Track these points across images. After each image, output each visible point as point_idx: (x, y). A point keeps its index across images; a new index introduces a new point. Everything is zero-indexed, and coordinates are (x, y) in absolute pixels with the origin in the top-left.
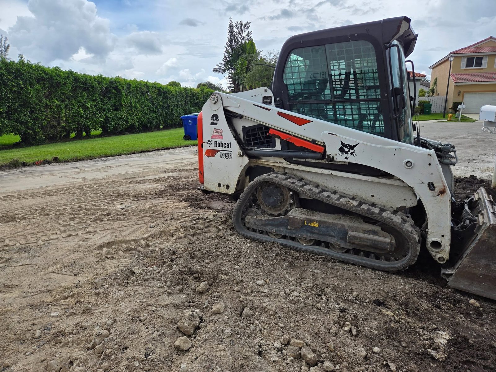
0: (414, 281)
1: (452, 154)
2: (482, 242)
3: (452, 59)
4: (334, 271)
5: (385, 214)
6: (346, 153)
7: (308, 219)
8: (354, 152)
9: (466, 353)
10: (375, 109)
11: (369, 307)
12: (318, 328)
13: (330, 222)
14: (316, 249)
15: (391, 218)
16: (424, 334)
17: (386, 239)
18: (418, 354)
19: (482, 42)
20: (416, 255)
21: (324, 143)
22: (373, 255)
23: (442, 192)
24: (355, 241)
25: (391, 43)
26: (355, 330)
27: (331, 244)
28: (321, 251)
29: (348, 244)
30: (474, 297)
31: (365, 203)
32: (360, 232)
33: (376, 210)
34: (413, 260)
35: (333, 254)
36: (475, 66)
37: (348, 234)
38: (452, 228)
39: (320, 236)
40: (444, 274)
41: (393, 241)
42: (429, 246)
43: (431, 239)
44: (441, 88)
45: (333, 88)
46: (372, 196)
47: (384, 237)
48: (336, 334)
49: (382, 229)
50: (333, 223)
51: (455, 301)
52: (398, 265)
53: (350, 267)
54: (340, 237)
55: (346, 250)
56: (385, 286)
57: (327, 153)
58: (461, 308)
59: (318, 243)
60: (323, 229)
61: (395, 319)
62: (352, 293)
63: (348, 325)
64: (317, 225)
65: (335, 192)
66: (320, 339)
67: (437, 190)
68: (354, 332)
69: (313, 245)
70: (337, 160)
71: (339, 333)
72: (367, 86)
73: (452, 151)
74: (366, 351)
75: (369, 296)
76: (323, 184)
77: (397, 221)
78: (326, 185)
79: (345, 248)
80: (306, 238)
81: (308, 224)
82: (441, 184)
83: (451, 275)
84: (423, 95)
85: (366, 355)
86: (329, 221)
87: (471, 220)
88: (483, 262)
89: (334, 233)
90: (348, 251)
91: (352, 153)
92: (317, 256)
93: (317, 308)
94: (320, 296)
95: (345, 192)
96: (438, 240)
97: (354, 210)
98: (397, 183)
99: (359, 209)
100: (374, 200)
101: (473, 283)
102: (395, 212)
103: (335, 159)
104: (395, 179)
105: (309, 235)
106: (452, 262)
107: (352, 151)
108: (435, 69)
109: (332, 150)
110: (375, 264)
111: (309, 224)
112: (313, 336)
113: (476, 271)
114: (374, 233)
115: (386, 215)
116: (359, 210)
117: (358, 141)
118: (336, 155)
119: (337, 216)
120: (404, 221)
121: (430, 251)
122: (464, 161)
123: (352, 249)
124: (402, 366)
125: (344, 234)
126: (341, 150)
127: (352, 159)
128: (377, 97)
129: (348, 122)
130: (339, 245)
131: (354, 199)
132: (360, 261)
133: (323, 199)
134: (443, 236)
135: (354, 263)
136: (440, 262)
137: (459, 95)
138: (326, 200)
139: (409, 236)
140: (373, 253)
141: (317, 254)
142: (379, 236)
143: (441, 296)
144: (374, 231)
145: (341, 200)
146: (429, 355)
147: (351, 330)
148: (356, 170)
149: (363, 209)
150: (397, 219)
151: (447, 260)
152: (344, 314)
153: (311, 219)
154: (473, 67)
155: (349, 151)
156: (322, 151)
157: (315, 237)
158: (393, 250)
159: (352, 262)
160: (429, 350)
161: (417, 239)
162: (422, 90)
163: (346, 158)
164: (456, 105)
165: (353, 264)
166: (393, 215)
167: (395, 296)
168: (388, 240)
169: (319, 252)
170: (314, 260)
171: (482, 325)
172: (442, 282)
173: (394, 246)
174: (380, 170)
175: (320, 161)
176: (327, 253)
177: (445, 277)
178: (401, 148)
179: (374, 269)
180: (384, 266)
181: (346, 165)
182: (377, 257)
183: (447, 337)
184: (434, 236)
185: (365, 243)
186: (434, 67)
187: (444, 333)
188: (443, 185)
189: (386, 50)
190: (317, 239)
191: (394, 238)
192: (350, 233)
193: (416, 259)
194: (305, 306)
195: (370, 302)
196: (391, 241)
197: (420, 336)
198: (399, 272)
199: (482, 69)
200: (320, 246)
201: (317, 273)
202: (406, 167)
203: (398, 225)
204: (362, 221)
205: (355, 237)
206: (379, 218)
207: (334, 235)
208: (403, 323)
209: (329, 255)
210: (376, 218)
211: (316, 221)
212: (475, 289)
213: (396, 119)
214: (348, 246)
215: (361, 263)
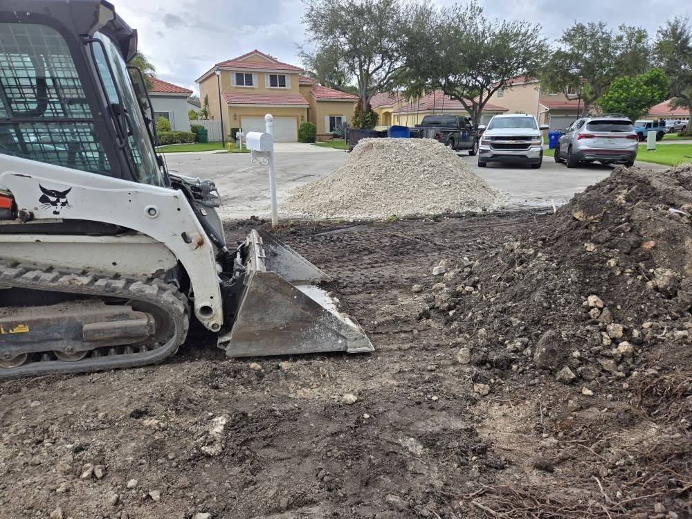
0: (187, 365)
1: (213, 193)
2: (252, 294)
3: (218, 73)
4: (67, 394)
5: (133, 287)
6: (54, 204)
7: (8, 323)
8: (66, 202)
9: (244, 432)
10: (88, 134)
11: (123, 426)
12: (34, 497)
13: (49, 319)
14: (33, 367)
15: (143, 290)
16: (198, 430)
17: (141, 321)
18: (190, 460)
19: (248, 55)
20: (185, 331)
21: (9, 191)
22: (129, 348)
23: (201, 243)
24: (97, 336)
25: (93, 36)
26: (100, 471)
27: (58, 352)
28: (41, 368)
29: (87, 344)
30: (257, 359)
31: (103, 277)
32: (102, 321)
33: (120, 284)
34: (182, 339)
35: (64, 367)
36: (246, 85)
37: (83, 329)
38: (221, 285)
39: (35, 345)
40: (221, 344)
41: (152, 321)
42: (198, 314)
43: (199, 305)
44: (214, 109)
45: (7, 98)
46: (114, 264)
47: (138, 318)
48: (67, 491)
49: (134, 309)
50: (55, 320)
51: (235, 372)
52: (164, 351)
53: (96, 377)
54: (71, 336)
55: (85, 354)
56: (149, 386)
57: (20, 208)
58: (243, 377)
59: (36, 357)
60: (38, 332)
61: (160, 427)
62: (97, 416)
63: (88, 468)
64: (26, 329)
65: (50, 269)
66: (39, 513)
67: (195, 242)
68: (99, 473)
69: (26, 363)
70: (41, 217)
71: (73, 488)
72: (66, 99)
73: (213, 190)
74: (116, 493)
75: (124, 409)
76: (27, 259)
77: (151, 292)
78: (32, 260)
79: (84, 352)
80: (10, 355)
81: (8, 331)
82: (197, 234)
83: (228, 342)
84: (196, 118)
85: (118, 499)
86: (47, 317)
87: (241, 271)
88: (256, 317)
89: (60, 333)
90: (90, 355)
91: (63, 204)
92: (36, 379)
93: (33, 465)
94: (40, 442)
95: (69, 265)
96: (208, 304)
97: (85, 291)
98: (144, 240)
99: (93, 288)
100: (117, 269)
101: (251, 344)
102: (149, 281)
103: (36, 216)
104: (140, 235)
105: (14, 348)
106: (227, 326)
107: (62, 200)
108: (202, 84)
109: (28, 202)
110: (133, 360)
111: (11, 331)
112: (25, 513)
113: (252, 329)
114: (124, 316)
115: (135, 288)
116: (93, 290)
117: (70, 185)
118: (36, 209)
119: (61, 306)
120: (162, 290)
121: (201, 320)
122: (246, 199)
123: (96, 349)
124: (168, 488)
125: (77, 333)
126: (44, 200)
127: (66, 213)
128: (88, 117)
129: (49, 155)
130: (72, 350)
131: (84, 273)
132: (110, 363)
133: (26, 284)
134: (212, 298)
135: (102, 369)
136: (214, 331)
137: (235, 119)
138: (33, 284)
139: (170, 309)
140: (128, 345)
141: (36, 376)
142: (131, 319)
143: (219, 372)
144: (123, 314)
145: (61, 280)
146: (203, 455)
147: (93, 473)
148: (79, 230)
149: (99, 286)
150: (151, 290)
151: (222, 326)
152: (81, 453)
153: (11, 322)
154: (243, 85)
155: (58, 201)
156: (9, 205)
157: (28, 349)
158: (154, 332)
159: (98, 369)
160: (203, 448)
161: (182, 310)
162: (193, 111)
163: (56, 213)
164: (234, 131)
165: (99, 372)
166: (145, 286)
167: (162, 395)
168: (144, 322)
169: (38, 371)
170: (30, 387)
171: (263, 389)
172: (220, 354)
173: (154, 327)
174: (114, 226)
175: (11, 222)
176: (52, 368)
177: (222, 347)
178: (138, 190)
179: (132, 367)
180: (145, 359)
181: (60, 223)
182: (136, 350)
183: (224, 423)
184: (202, 301)
185: (113, 335)
186: (202, 81)
187: (220, 418)
188: (200, 233)
189: (86, 46)
190: (31, 352)
191: (152, 317)
192: (86, 327)
193: (185, 336)
194: (9, 472)
195: (125, 417)
196: (149, 321)
197: (193, 434)
198: (168, 360)
199: (253, 89)
200: (39, 361)
201: (36, 407)
202: (149, 216)
203: (154, 298)
204: (103, 303)
205: (95, 331)
206: (125, 294)
207: (59, 336)
208: (171, 428)
209: (57, 370)
210: (120, 296)
211: (23, 323)
212: (254, 350)
213: (123, 149)
214: (88, 347)
215: (111, 365)
